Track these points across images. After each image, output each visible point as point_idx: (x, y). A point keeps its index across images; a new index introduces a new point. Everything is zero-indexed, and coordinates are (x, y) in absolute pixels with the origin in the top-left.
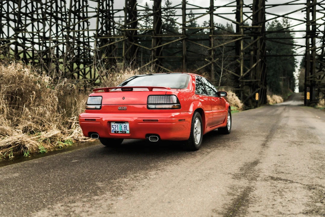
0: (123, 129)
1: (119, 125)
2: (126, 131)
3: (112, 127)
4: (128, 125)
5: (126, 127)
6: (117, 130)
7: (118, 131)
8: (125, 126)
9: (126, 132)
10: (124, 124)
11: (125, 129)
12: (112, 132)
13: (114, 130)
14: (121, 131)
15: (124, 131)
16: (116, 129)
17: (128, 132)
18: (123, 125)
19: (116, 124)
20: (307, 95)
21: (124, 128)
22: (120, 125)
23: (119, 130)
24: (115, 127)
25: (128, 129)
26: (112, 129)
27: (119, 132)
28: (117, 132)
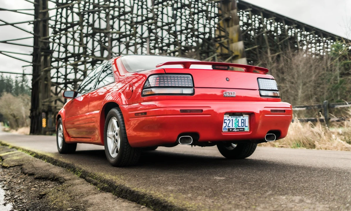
0: (240, 125)
1: (234, 118)
2: (244, 127)
3: (225, 123)
4: (246, 118)
5: (243, 122)
6: (231, 127)
7: (233, 129)
8: (243, 120)
9: (244, 129)
10: (242, 117)
11: (243, 125)
12: (223, 131)
13: (227, 127)
14: (237, 129)
15: (241, 127)
16: (230, 125)
17: (247, 129)
18: (240, 119)
19: (230, 117)
20: (43, 122)
21: (242, 123)
22: (236, 120)
23: (234, 127)
24: (228, 122)
25: (247, 124)
26: (224, 125)
27: (235, 130)
28: (231, 130)
